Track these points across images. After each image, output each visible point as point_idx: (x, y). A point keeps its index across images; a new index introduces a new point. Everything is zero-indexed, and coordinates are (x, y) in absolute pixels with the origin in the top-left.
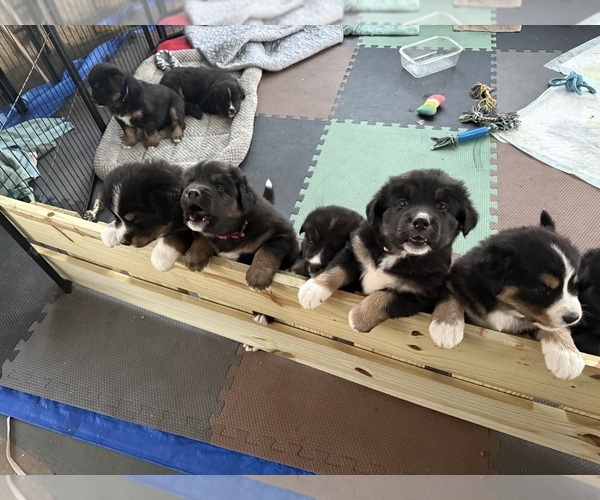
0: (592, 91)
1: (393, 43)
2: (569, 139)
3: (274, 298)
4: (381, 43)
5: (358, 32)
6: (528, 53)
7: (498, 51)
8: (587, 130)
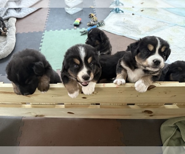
0: (123, 12)
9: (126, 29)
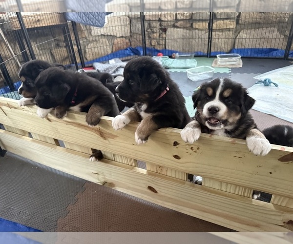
0: (276, 86)
1: (184, 71)
2: (268, 102)
3: (101, 134)
4: (179, 71)
5: (169, 67)
6: (245, 74)
7: (232, 74)
8: (276, 99)
9: (277, 107)
